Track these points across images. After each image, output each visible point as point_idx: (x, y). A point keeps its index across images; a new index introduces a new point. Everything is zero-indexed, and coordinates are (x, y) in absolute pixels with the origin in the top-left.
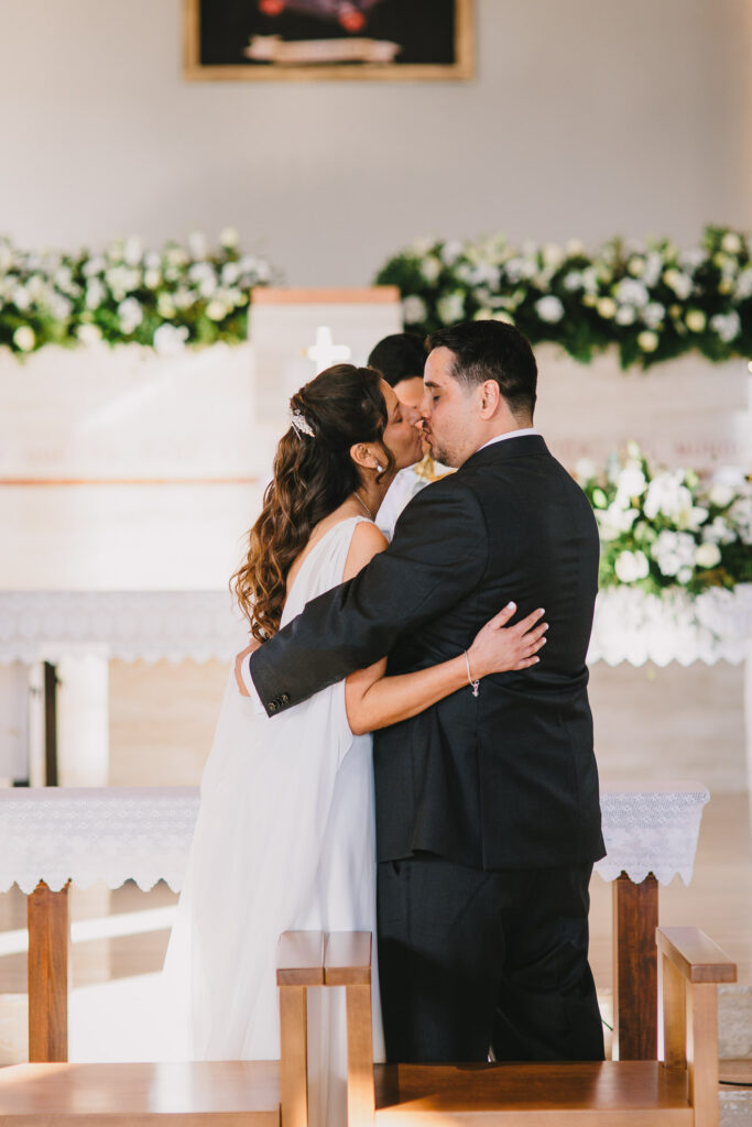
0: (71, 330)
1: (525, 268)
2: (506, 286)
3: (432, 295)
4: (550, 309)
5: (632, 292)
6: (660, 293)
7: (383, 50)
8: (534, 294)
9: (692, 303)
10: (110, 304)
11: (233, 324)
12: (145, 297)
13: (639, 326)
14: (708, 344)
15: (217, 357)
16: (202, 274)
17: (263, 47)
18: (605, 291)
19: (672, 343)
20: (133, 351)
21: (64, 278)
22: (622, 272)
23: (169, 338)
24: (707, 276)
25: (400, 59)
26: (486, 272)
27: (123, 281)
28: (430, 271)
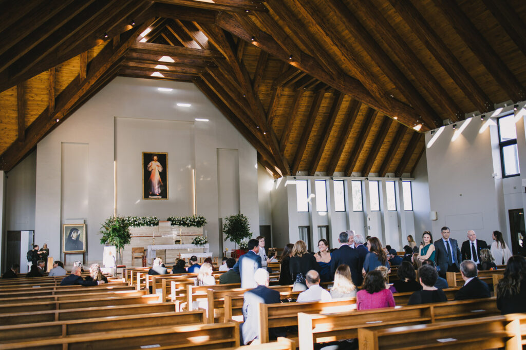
0: (144, 225)
1: (180, 219)
2: (178, 221)
3: (172, 221)
4: (182, 222)
5: (188, 221)
6: (190, 221)
7: (161, 197)
8: (181, 221)
9: (193, 222)
10: (147, 222)
11: (157, 224)
12: (149, 221)
13: (189, 224)
14: (194, 225)
16: (154, 220)
17: (150, 197)
18: (186, 221)
19: (191, 225)
21: (143, 220)
22: (187, 219)
23: (152, 225)
24: (194, 220)
26: (176, 219)
27: (148, 220)
28: (172, 219)
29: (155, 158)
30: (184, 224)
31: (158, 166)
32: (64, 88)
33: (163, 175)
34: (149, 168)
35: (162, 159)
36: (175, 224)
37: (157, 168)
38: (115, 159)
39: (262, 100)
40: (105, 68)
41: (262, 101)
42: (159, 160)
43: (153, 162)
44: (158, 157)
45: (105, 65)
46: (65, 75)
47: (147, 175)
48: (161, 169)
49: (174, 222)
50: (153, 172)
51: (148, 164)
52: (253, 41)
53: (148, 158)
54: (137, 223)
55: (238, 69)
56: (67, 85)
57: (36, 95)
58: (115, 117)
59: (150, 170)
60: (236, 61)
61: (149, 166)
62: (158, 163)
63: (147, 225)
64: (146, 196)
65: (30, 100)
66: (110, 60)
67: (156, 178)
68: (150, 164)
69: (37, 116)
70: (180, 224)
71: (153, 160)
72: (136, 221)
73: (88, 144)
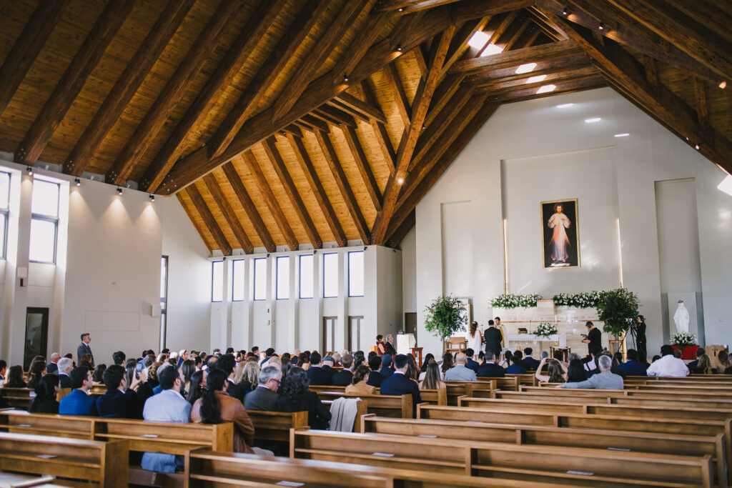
0: (518, 305)
1: (569, 297)
2: (567, 299)
3: (558, 300)
4: (572, 302)
5: (582, 299)
6: (584, 299)
7: (568, 264)
8: (570, 300)
9: (589, 300)
10: (522, 302)
11: (535, 305)
12: (526, 301)
13: (582, 303)
14: (591, 306)
15: (535, 308)
16: (533, 298)
17: (552, 265)
18: (579, 299)
19: (586, 306)
20: (524, 308)
21: (517, 299)
22: (581, 297)
23: (528, 306)
24: (591, 297)
25: (570, 266)
26: (565, 297)
27: (524, 299)
28: (559, 297)
29: (559, 208)
30: (576, 304)
31: (563, 220)
32: (399, 141)
33: (571, 232)
34: (550, 224)
35: (569, 209)
36: (562, 304)
37: (561, 222)
38: (504, 215)
39: (677, 92)
40: (424, 107)
41: (678, 95)
42: (564, 212)
43: (556, 216)
44: (562, 207)
45: (422, 103)
46: (393, 126)
47: (548, 233)
48: (567, 224)
49: (561, 302)
50: (556, 230)
51: (549, 218)
52: (567, 16)
53: (548, 210)
54: (509, 303)
55: (603, 57)
56: (401, 137)
57: (377, 155)
58: (502, 161)
59: (552, 226)
60: (592, 47)
61: (550, 221)
62: (563, 216)
63: (523, 306)
64: (548, 263)
65: (374, 162)
66: (424, 96)
67: (561, 238)
68: (552, 218)
69: (387, 179)
70: (569, 304)
71: (557, 212)
72: (507, 300)
73: (469, 201)
